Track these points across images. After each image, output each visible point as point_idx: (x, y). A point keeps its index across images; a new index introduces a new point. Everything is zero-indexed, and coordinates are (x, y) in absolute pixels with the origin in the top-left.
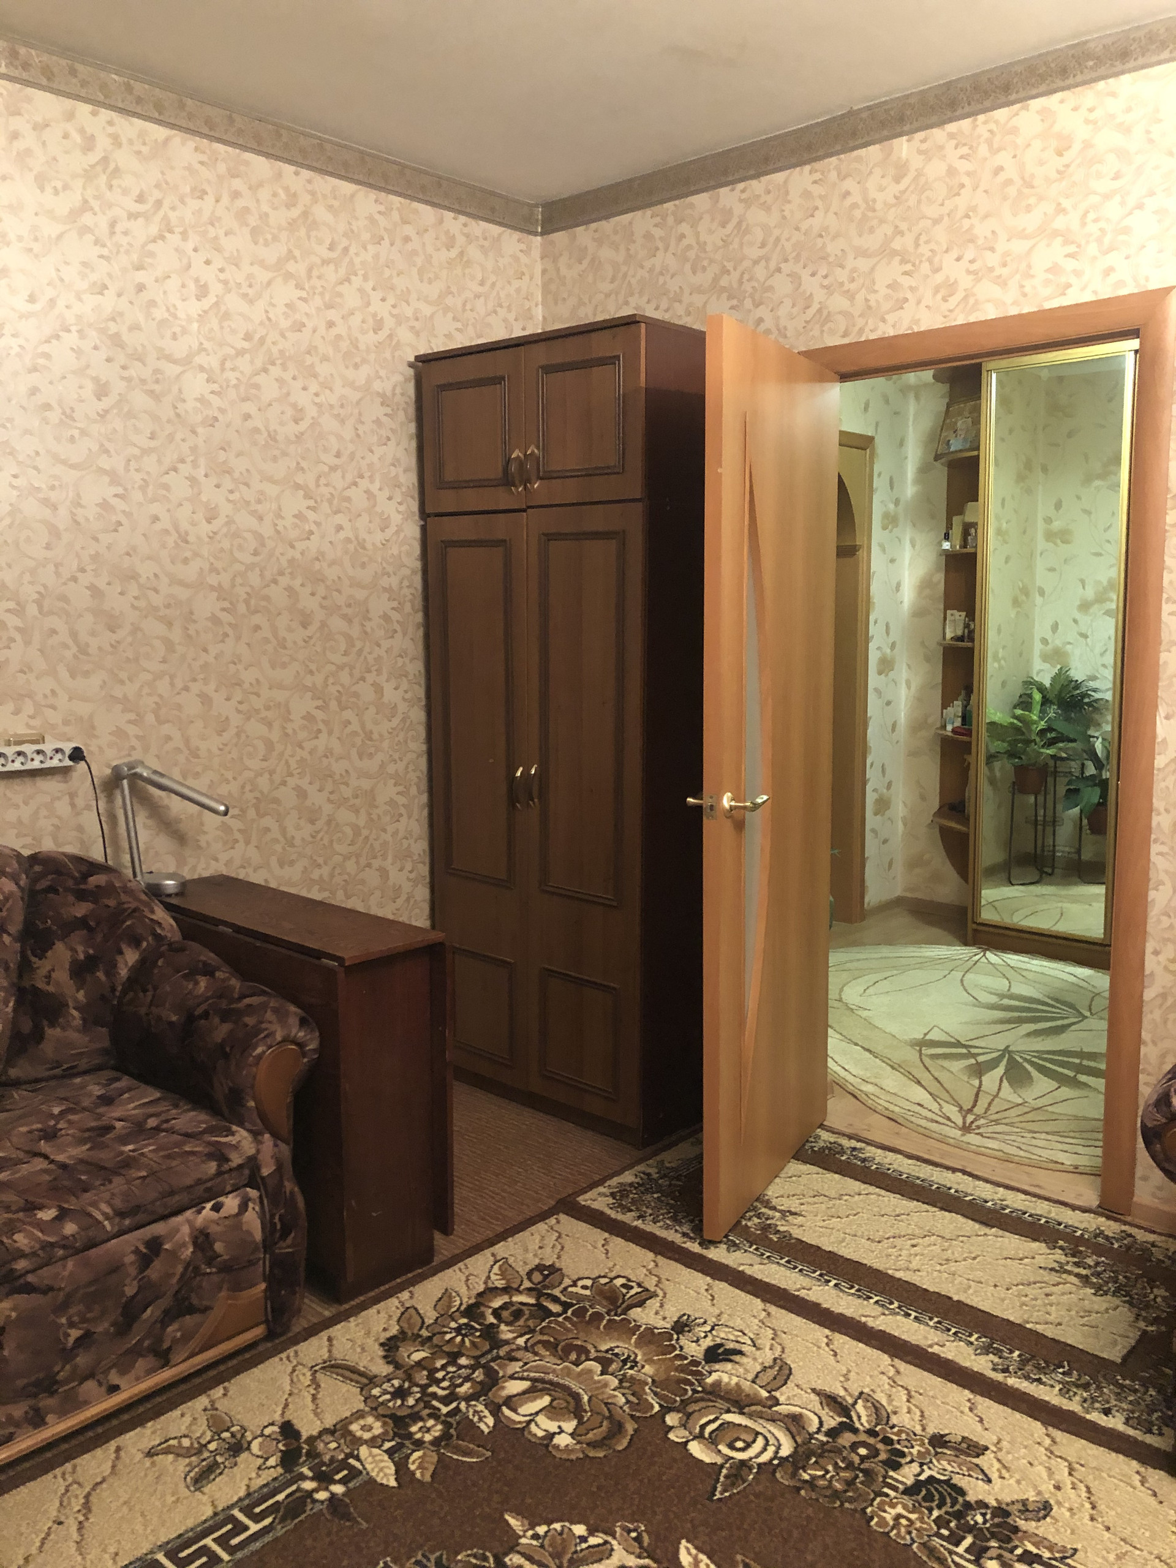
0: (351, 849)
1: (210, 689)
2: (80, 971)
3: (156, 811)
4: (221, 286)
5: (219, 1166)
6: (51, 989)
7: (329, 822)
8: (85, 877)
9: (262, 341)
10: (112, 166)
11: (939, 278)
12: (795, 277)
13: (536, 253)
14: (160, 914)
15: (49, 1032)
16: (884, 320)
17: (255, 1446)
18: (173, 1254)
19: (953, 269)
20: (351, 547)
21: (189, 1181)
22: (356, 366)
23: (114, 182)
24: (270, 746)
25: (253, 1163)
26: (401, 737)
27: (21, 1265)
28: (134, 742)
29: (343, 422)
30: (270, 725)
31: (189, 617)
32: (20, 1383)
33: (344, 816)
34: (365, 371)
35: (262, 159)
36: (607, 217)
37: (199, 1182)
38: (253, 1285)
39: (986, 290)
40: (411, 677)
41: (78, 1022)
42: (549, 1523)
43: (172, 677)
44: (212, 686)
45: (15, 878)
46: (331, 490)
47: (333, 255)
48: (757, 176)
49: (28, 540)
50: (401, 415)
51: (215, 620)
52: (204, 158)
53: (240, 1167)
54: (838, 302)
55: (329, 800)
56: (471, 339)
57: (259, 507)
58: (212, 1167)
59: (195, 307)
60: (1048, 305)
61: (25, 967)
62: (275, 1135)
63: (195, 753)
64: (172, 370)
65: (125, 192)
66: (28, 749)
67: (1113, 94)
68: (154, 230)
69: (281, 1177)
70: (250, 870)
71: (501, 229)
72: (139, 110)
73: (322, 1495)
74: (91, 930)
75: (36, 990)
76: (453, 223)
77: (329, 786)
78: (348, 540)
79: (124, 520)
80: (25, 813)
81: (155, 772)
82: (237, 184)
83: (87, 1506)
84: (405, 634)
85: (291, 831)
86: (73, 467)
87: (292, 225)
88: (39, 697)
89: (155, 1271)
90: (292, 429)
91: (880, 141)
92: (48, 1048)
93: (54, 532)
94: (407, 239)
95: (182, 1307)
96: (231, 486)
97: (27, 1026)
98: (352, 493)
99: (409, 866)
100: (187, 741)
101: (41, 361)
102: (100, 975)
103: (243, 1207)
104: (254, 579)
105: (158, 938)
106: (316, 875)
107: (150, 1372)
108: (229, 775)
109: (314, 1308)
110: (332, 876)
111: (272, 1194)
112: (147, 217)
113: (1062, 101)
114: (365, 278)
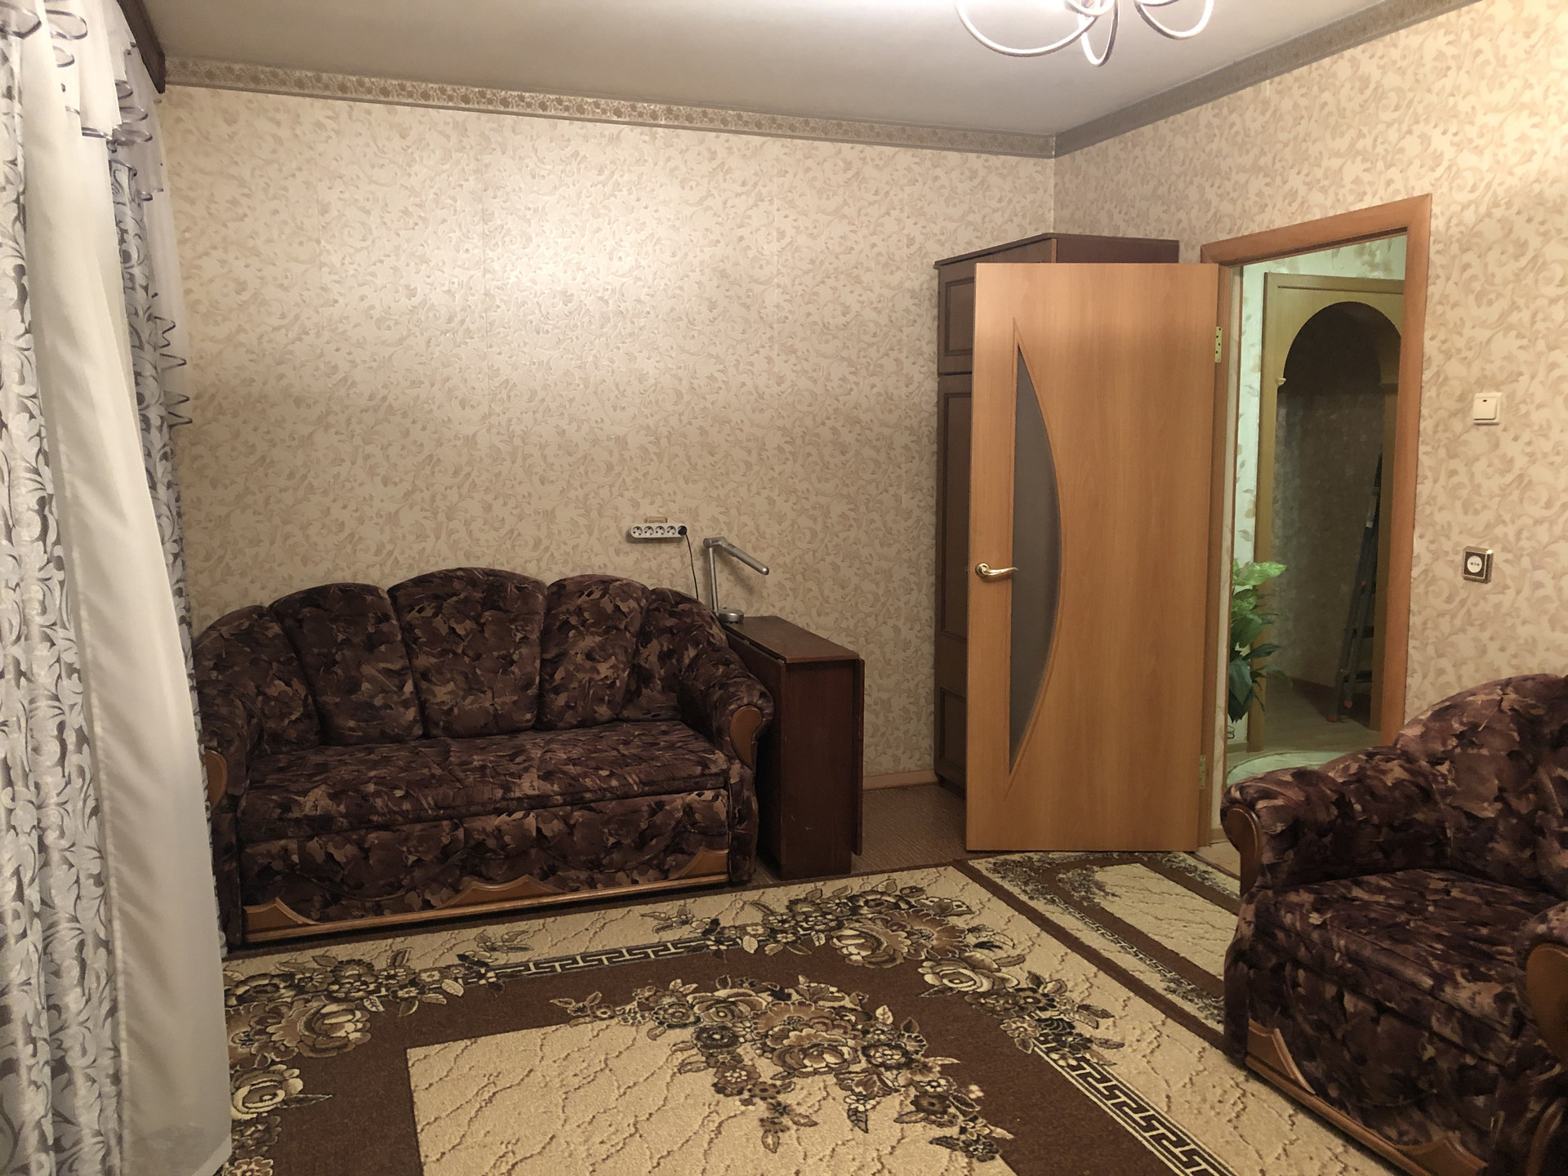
0: (871, 610)
1: (774, 495)
2: (664, 657)
3: (734, 571)
4: (794, 231)
5: (703, 770)
6: (647, 666)
7: (855, 589)
8: (678, 604)
9: (822, 262)
10: (726, 167)
11: (1287, 187)
12: (1201, 188)
13: (1050, 172)
14: (716, 630)
15: (645, 691)
16: (1253, 221)
17: (694, 925)
18: (670, 812)
19: (1295, 181)
20: (882, 399)
21: (684, 774)
22: (892, 273)
23: (728, 177)
24: (814, 534)
25: (725, 773)
26: (915, 533)
27: (588, 795)
28: (723, 526)
29: (879, 312)
30: (815, 520)
31: (763, 448)
32: (583, 858)
33: (868, 586)
34: (899, 275)
35: (828, 143)
36: (1093, 144)
37: (690, 777)
38: (722, 849)
39: (1316, 197)
40: (925, 491)
41: (659, 687)
42: (819, 983)
43: (749, 485)
44: (776, 492)
45: (638, 601)
46: (868, 360)
47: (877, 198)
48: (1180, 111)
49: (664, 399)
50: (927, 304)
51: (780, 449)
52: (787, 150)
53: (716, 775)
54: (1226, 207)
55: (856, 574)
56: (990, 243)
57: (814, 374)
58: (699, 770)
59: (775, 247)
60: (1353, 208)
61: (637, 653)
62: (743, 763)
63: (762, 535)
64: (758, 288)
65: (734, 181)
66: (654, 526)
67: (1395, 45)
68: (751, 202)
69: (742, 786)
70: (797, 616)
71: (1019, 158)
72: (746, 129)
73: (714, 948)
74: (673, 634)
75: (640, 666)
76: (975, 161)
77: (857, 564)
78: (879, 394)
79: (723, 386)
80: (654, 564)
81: (730, 545)
82: (810, 163)
83: (603, 927)
84: (921, 459)
85: (826, 592)
86: (693, 354)
87: (847, 183)
88: (666, 496)
89: (658, 819)
90: (841, 320)
91: (1251, 85)
92: (643, 701)
93: (680, 395)
94: (936, 178)
95: (674, 848)
96: (795, 361)
97: (633, 687)
98: (884, 361)
99: (917, 627)
100: (757, 527)
101: (678, 292)
102: (674, 661)
103: (716, 798)
104: (808, 422)
105: (710, 643)
106: (844, 625)
107: (656, 880)
108: (785, 551)
109: (762, 875)
110: (856, 626)
111: (736, 796)
112: (748, 194)
113: (1363, 52)
114: (902, 210)
